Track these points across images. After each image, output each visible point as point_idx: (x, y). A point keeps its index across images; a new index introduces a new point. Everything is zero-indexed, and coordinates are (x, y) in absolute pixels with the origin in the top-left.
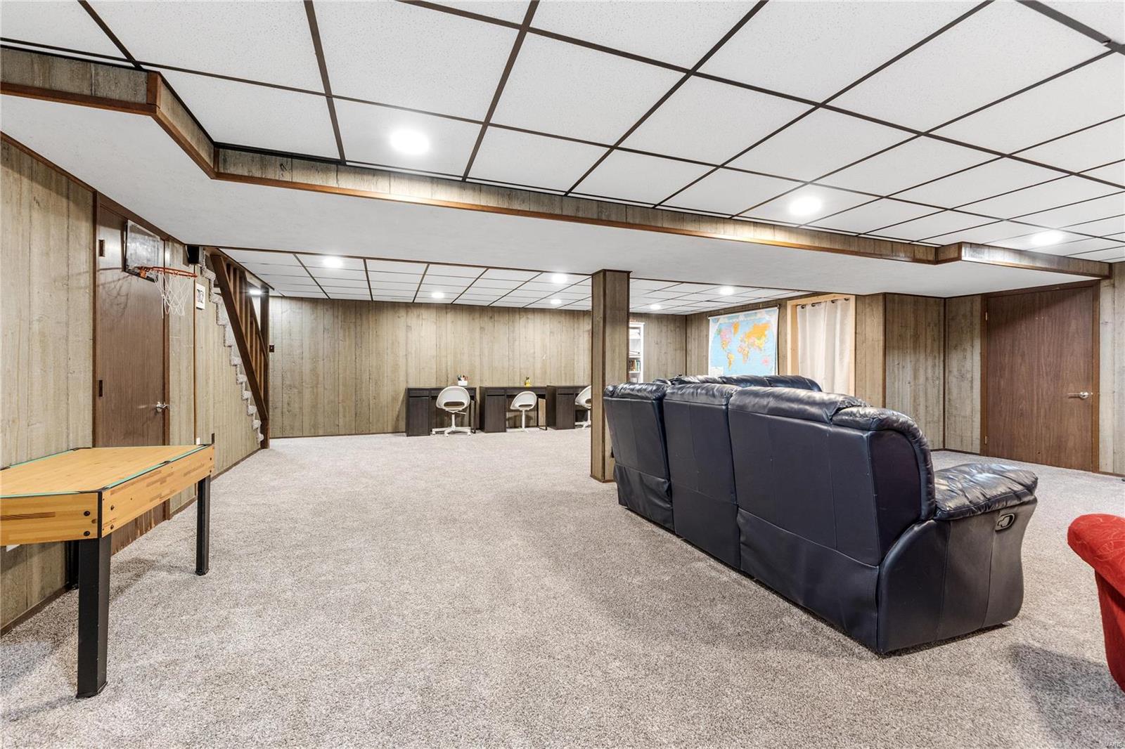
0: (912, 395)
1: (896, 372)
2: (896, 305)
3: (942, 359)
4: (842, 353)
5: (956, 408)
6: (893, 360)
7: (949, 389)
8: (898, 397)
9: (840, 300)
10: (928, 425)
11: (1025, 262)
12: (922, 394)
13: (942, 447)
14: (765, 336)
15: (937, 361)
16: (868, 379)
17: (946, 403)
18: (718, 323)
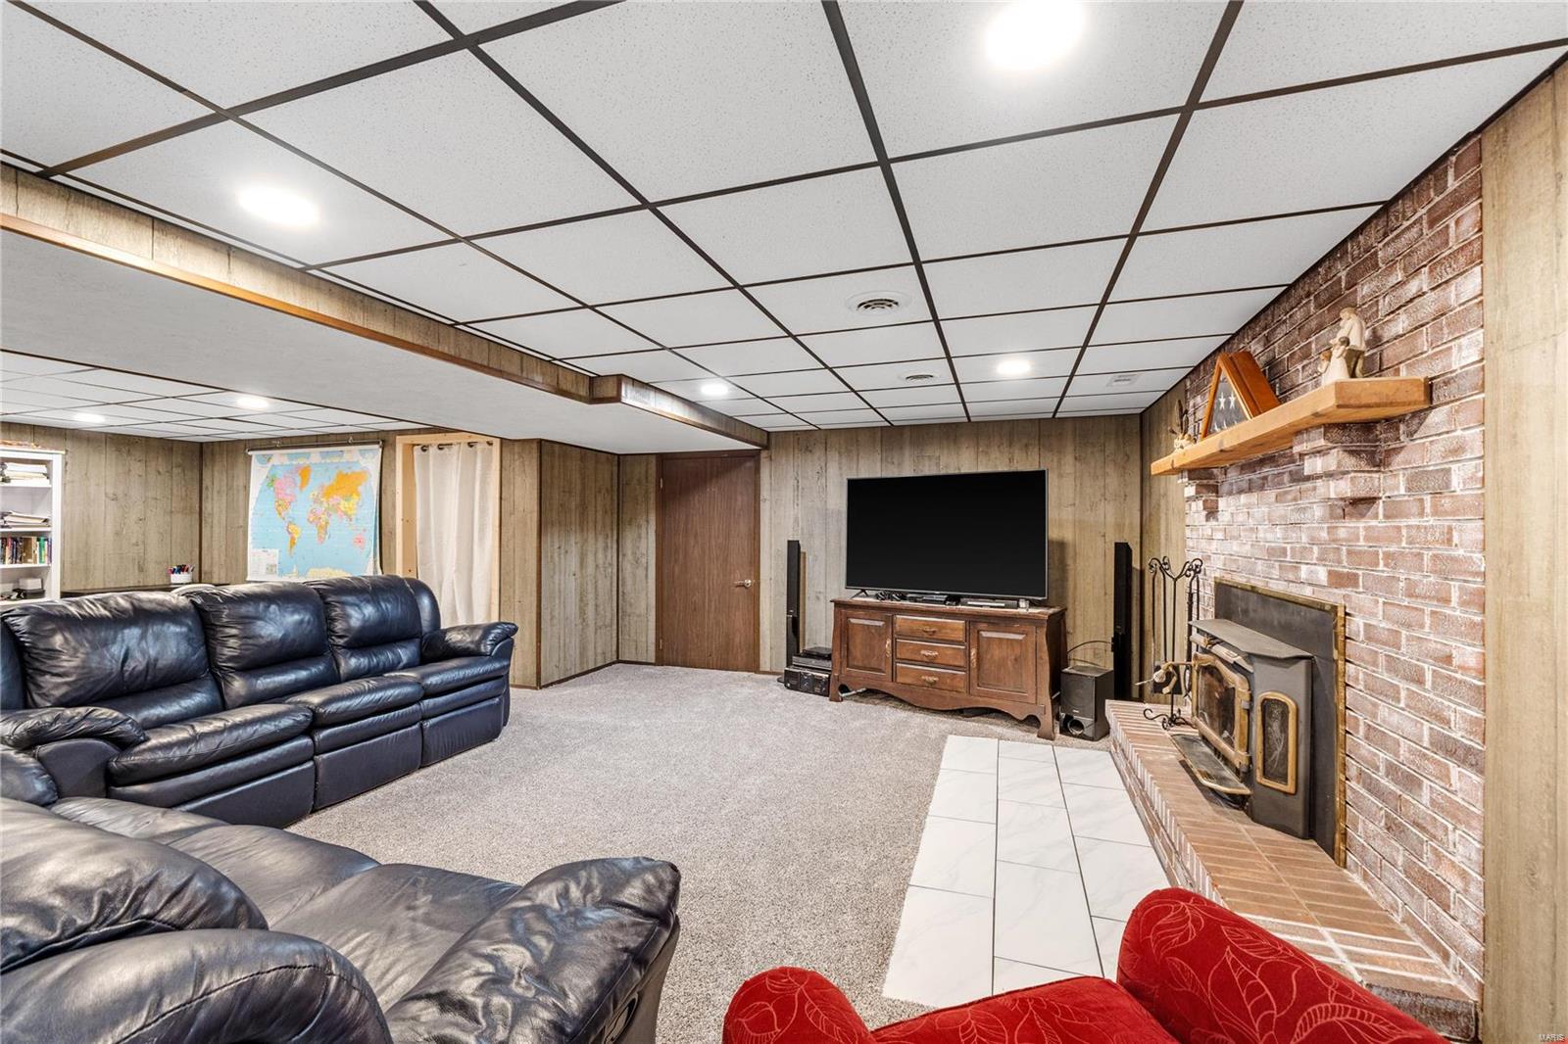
0: (579, 591)
1: (557, 559)
2: (557, 459)
3: (615, 537)
4: (482, 529)
5: (631, 605)
6: (553, 542)
7: (623, 579)
8: (560, 598)
9: (480, 443)
10: (599, 631)
11: (694, 418)
12: (590, 588)
13: (615, 659)
14: (358, 494)
15: (609, 541)
16: (517, 571)
17: (620, 598)
18: (269, 465)
